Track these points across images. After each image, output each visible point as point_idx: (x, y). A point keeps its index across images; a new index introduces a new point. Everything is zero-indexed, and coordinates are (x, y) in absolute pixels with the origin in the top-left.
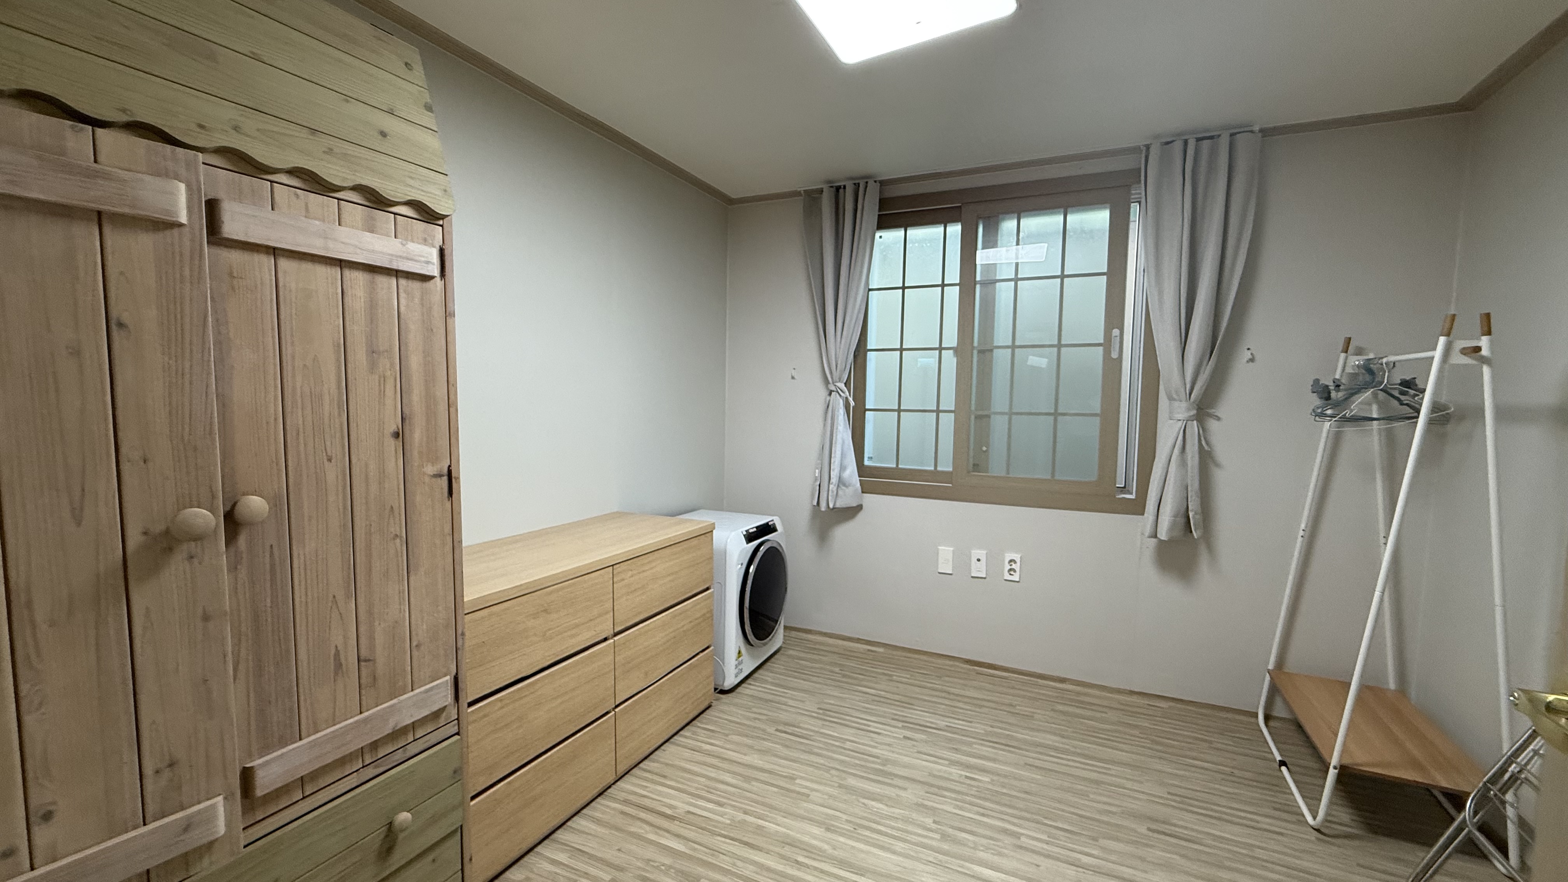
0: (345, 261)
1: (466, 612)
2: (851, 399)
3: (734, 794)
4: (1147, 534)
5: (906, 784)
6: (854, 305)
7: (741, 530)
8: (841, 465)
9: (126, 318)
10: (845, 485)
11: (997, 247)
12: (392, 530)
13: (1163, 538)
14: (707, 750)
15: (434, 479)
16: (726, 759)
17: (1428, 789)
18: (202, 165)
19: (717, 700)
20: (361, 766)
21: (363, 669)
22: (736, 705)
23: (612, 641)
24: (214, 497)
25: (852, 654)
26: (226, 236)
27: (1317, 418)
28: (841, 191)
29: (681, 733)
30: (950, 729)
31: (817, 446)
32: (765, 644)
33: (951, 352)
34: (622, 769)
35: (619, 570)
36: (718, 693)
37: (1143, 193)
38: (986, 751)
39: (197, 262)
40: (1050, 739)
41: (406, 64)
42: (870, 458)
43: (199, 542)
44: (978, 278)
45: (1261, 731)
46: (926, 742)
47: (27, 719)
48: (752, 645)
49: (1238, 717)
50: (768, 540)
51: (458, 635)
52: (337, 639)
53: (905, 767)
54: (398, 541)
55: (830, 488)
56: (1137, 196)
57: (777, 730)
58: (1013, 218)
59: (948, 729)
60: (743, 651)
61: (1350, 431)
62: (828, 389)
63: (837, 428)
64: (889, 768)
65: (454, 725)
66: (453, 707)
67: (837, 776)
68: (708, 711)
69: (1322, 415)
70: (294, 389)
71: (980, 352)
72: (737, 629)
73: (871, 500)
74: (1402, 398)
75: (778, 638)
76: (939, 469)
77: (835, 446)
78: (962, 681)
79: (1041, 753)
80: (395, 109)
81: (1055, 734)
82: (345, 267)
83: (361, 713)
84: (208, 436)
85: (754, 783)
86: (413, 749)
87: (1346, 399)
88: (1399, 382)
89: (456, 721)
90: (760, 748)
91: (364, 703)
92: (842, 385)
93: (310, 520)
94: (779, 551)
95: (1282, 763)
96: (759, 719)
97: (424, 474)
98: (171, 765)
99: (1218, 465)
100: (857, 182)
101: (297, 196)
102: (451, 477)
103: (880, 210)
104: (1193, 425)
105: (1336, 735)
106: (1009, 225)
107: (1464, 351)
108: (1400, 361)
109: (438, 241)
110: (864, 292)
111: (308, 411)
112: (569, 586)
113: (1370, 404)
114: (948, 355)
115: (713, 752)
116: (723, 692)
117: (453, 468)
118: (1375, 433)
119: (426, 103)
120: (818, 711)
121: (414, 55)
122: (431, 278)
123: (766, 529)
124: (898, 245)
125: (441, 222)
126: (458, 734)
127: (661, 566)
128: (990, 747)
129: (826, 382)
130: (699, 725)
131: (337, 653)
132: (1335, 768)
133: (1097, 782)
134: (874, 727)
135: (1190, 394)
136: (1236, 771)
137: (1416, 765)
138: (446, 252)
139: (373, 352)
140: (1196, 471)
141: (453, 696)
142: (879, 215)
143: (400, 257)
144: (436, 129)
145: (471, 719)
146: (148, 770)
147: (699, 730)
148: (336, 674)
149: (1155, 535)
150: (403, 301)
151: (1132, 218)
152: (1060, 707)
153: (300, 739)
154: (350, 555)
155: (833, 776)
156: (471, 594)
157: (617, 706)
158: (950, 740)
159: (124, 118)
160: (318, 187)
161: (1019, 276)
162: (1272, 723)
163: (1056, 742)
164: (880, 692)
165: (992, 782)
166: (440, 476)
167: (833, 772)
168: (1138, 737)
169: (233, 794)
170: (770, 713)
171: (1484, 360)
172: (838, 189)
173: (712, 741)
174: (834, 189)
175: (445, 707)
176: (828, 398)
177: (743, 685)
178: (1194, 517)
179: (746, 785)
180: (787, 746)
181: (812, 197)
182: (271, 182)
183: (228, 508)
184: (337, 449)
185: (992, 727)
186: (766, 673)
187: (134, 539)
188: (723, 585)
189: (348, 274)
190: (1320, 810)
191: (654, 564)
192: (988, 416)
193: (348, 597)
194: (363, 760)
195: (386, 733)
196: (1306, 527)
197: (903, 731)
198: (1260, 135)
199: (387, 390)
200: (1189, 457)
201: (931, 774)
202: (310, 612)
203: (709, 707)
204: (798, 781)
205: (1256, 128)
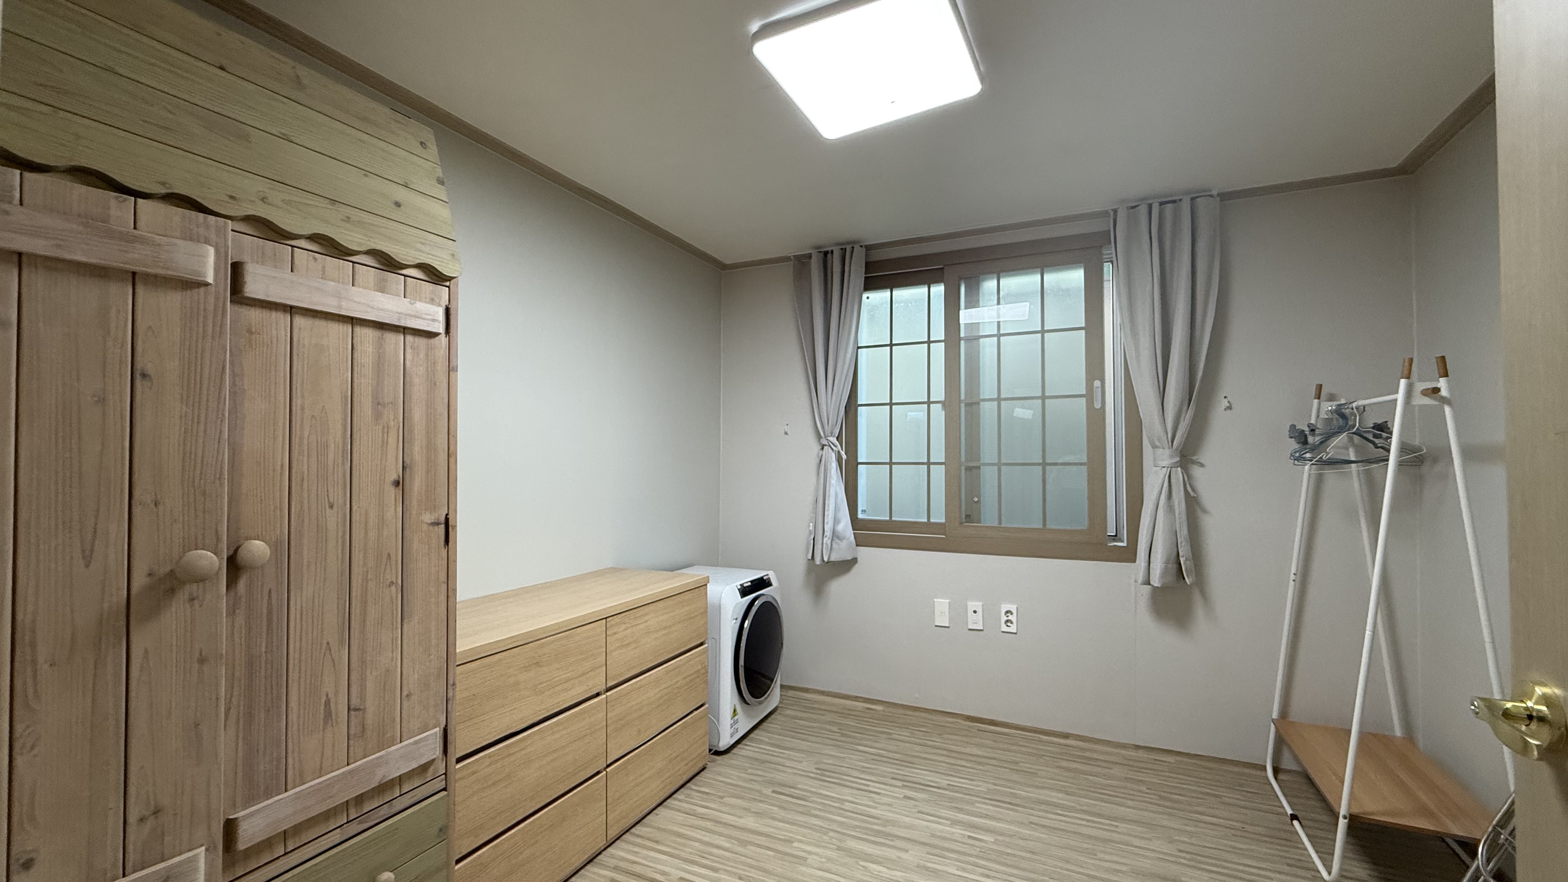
0: (357, 319)
1: (458, 664)
2: (843, 453)
3: (728, 859)
4: (1140, 580)
5: (908, 846)
6: (844, 363)
7: (736, 584)
8: (835, 517)
9: (150, 369)
10: (838, 538)
11: (979, 307)
12: (388, 577)
13: (1156, 585)
14: (702, 814)
15: (431, 528)
16: (721, 823)
17: (1441, 838)
18: (231, 232)
19: (712, 761)
20: (346, 821)
21: (352, 718)
22: (730, 766)
23: (604, 696)
24: (218, 539)
25: (850, 712)
26: (247, 295)
27: (1296, 461)
28: (829, 255)
29: (675, 796)
30: (951, 788)
31: (810, 498)
32: (760, 703)
33: (940, 405)
34: (613, 833)
35: (612, 623)
36: (712, 754)
37: (1114, 255)
38: (990, 809)
39: (219, 318)
40: (1056, 797)
41: (422, 143)
42: (864, 511)
43: (201, 584)
44: (962, 335)
45: (1271, 784)
46: (928, 801)
47: (19, 761)
48: (748, 704)
49: (1247, 771)
50: (763, 595)
51: (449, 685)
52: (328, 687)
53: (906, 827)
54: (393, 588)
55: (824, 542)
56: (1109, 256)
57: (773, 792)
58: (993, 278)
59: (949, 788)
60: (739, 710)
61: (1330, 473)
62: (821, 444)
63: (830, 482)
64: (889, 829)
65: (442, 781)
66: (440, 761)
67: (836, 839)
68: (702, 773)
69: (1301, 459)
70: (301, 438)
71: (966, 405)
72: (732, 686)
73: (866, 554)
74: (1377, 441)
75: (774, 697)
76: (932, 520)
77: (829, 500)
78: (964, 739)
79: (1047, 812)
80: (409, 182)
81: (1060, 791)
82: (357, 325)
83: (348, 765)
84: (217, 481)
85: (750, 847)
86: (398, 805)
87: (1322, 443)
88: (1372, 425)
89: (444, 776)
90: (756, 810)
91: (351, 754)
92: (834, 440)
93: (308, 566)
94: (775, 607)
95: (1294, 817)
96: (755, 781)
97: (422, 522)
98: (156, 812)
99: (1204, 511)
100: (844, 247)
101: (315, 259)
102: (448, 525)
103: (865, 274)
104: (1177, 471)
105: (1343, 783)
106: (989, 285)
107: (1425, 392)
108: (1369, 405)
109: (445, 302)
110: (853, 348)
111: (314, 459)
112: (561, 638)
113: (1347, 449)
114: (937, 409)
115: (709, 815)
116: (718, 753)
117: (449, 516)
118: (1355, 474)
119: (438, 177)
120: (815, 771)
121: (428, 135)
122: (436, 335)
123: (761, 584)
124: (885, 306)
125: (448, 284)
126: (445, 789)
127: (654, 619)
128: (992, 805)
129: (819, 437)
130: (694, 787)
131: (328, 703)
132: (1345, 817)
133: (1106, 841)
134: (874, 787)
135: (1172, 442)
136: (1248, 828)
137: (1428, 813)
138: (452, 312)
139: (378, 404)
140: (1184, 517)
141: (442, 748)
142: (865, 278)
143: (409, 315)
144: (447, 201)
145: (458, 776)
146: (132, 819)
147: (694, 794)
148: (326, 723)
149: (1147, 582)
150: (409, 357)
151: (1105, 277)
152: (1064, 764)
153: (286, 791)
154: (345, 601)
155: (831, 838)
156: (463, 645)
157: (608, 766)
158: (952, 800)
159: (163, 191)
160: (337, 252)
161: (1002, 332)
162: (1281, 777)
163: (1062, 799)
164: (880, 751)
165: (996, 842)
166: (437, 524)
167: (831, 834)
168: (1147, 793)
169: (215, 847)
170: (767, 774)
171: (1444, 400)
172: (826, 254)
173: (708, 804)
174: (822, 255)
175: (434, 760)
176: (821, 452)
177: (740, 746)
178: (1185, 564)
179: (740, 849)
180: (784, 809)
181: (801, 262)
182: (292, 246)
183: (231, 552)
184: (338, 495)
185: (995, 784)
186: (762, 733)
187: (140, 580)
188: (717, 641)
189: (359, 331)
190: (1334, 864)
191: (647, 618)
192: (979, 468)
193: (341, 643)
194: (347, 815)
195: (373, 786)
196: (1297, 570)
197: (903, 791)
198: (1218, 199)
199: (390, 440)
200: (1176, 504)
201: (933, 836)
202: (303, 657)
203: (704, 769)
204: (796, 844)
205: (1215, 193)
